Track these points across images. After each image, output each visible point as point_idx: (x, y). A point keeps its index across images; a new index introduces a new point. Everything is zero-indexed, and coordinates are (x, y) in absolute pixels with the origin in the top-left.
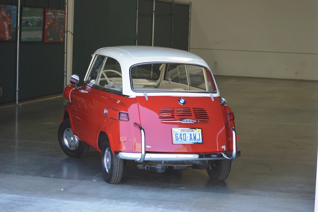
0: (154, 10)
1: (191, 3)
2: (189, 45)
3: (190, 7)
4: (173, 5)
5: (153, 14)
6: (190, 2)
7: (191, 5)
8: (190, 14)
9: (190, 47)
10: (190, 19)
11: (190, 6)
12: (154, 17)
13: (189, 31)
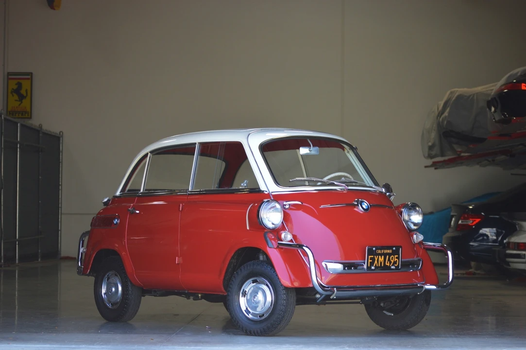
0: (19, 140)
1: (63, 133)
2: (61, 207)
3: (61, 141)
4: (41, 135)
5: (17, 148)
6: (61, 132)
7: (62, 136)
8: (61, 154)
9: (63, 212)
10: (61, 161)
11: (61, 138)
12: (18, 153)
13: (60, 183)
